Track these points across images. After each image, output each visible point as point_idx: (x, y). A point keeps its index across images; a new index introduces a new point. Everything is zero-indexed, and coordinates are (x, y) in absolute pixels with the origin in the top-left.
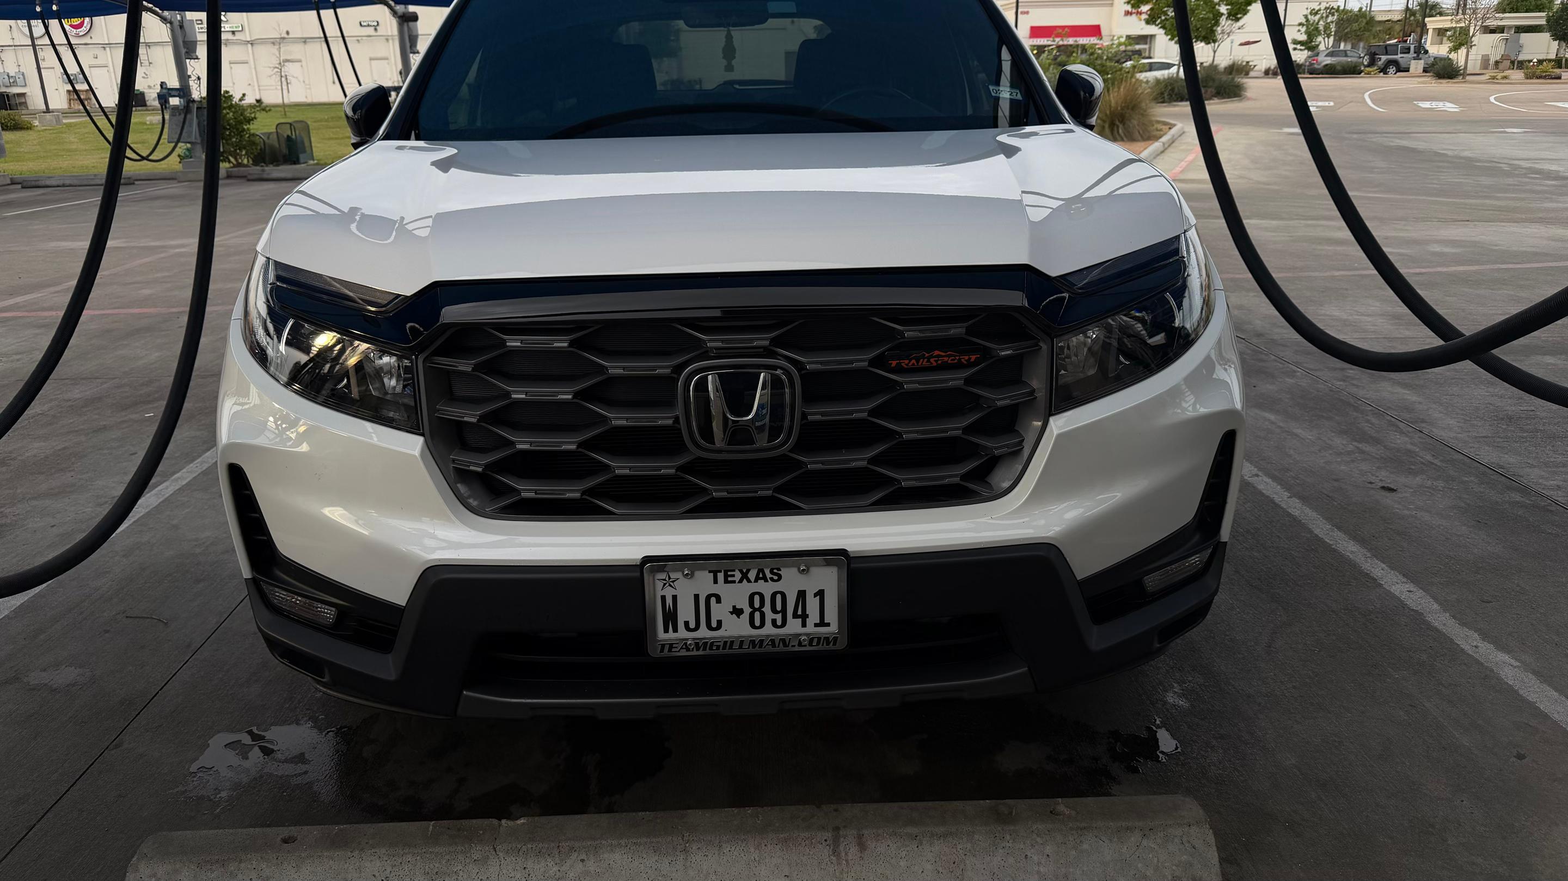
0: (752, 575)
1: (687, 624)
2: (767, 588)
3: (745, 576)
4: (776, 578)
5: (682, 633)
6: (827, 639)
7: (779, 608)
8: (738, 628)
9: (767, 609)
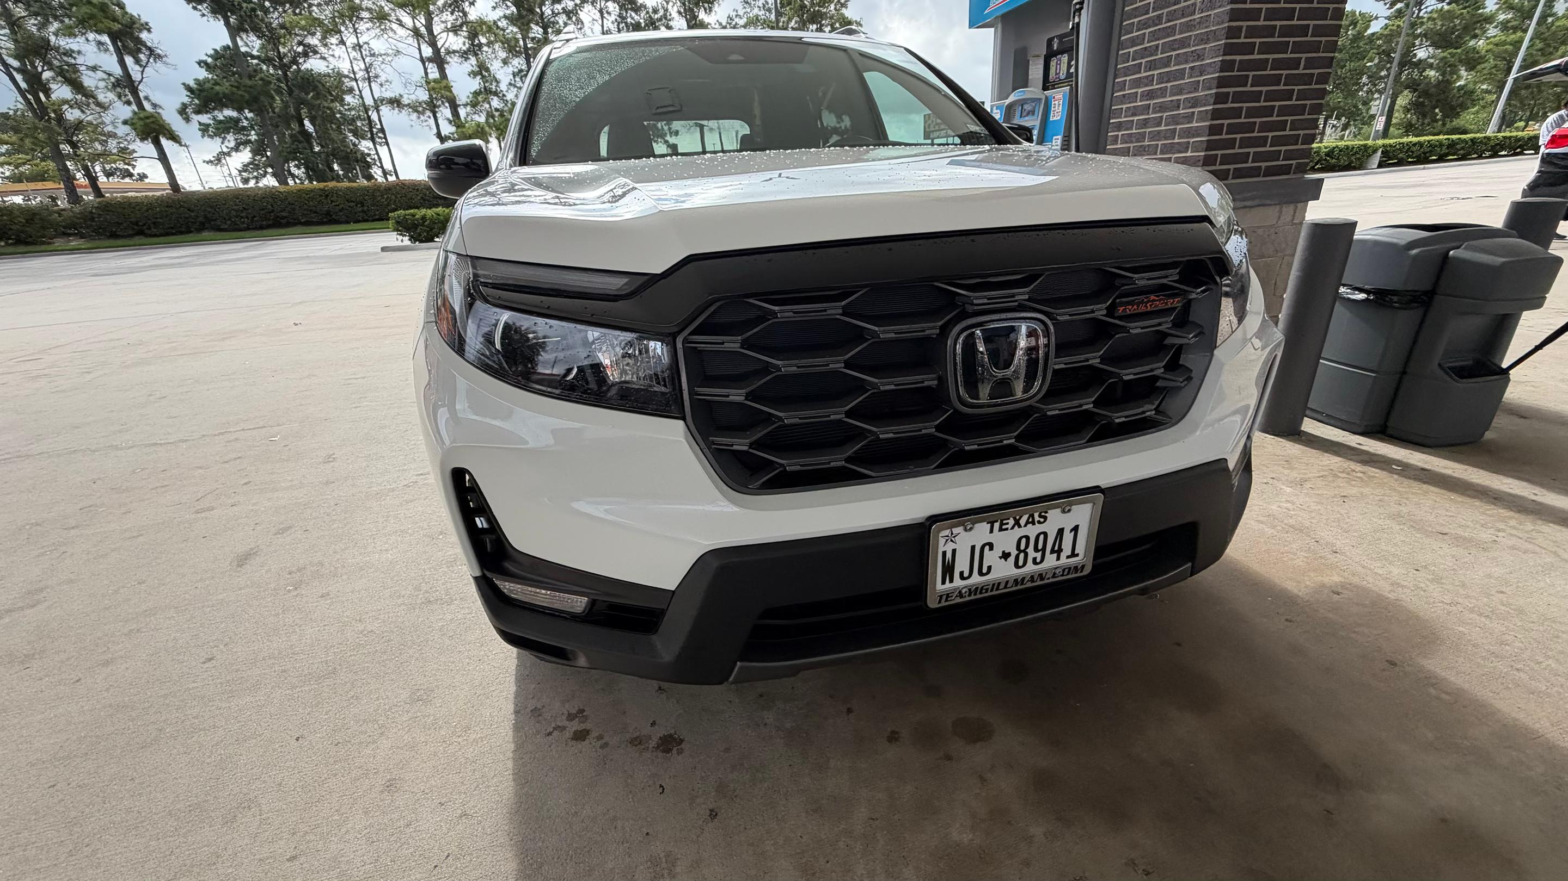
0: (1023, 522)
1: (962, 573)
2: (1032, 531)
3: (1017, 523)
4: (1042, 520)
5: (958, 582)
6: (1076, 568)
7: (1040, 547)
8: (1003, 571)
9: (1030, 550)
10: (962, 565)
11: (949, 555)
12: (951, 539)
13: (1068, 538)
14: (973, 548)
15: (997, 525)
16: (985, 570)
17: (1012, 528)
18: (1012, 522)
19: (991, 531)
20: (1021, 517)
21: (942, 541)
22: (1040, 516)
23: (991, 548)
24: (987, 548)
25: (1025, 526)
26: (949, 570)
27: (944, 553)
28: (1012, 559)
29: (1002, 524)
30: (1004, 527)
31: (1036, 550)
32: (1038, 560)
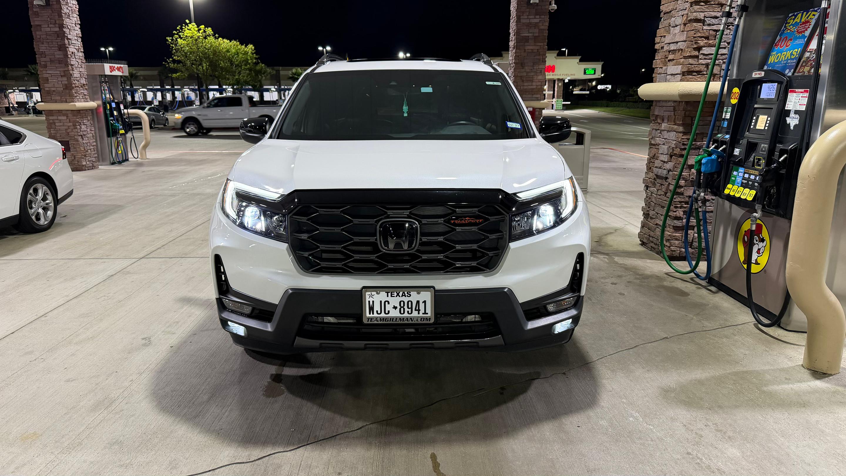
0: (401, 294)
1: (377, 311)
2: (406, 299)
3: (398, 295)
4: (409, 295)
5: (376, 315)
6: (427, 318)
7: (410, 307)
8: (395, 314)
9: (406, 307)
10: (377, 308)
11: (371, 303)
12: (371, 296)
13: (422, 306)
14: (381, 302)
15: (389, 294)
16: (387, 312)
17: (396, 296)
18: (396, 294)
19: (388, 296)
20: (399, 292)
21: (367, 297)
22: (407, 293)
23: (389, 303)
24: (387, 303)
25: (402, 296)
26: (371, 309)
27: (369, 301)
28: (398, 309)
29: (391, 294)
30: (393, 295)
31: (408, 308)
32: (410, 312)
